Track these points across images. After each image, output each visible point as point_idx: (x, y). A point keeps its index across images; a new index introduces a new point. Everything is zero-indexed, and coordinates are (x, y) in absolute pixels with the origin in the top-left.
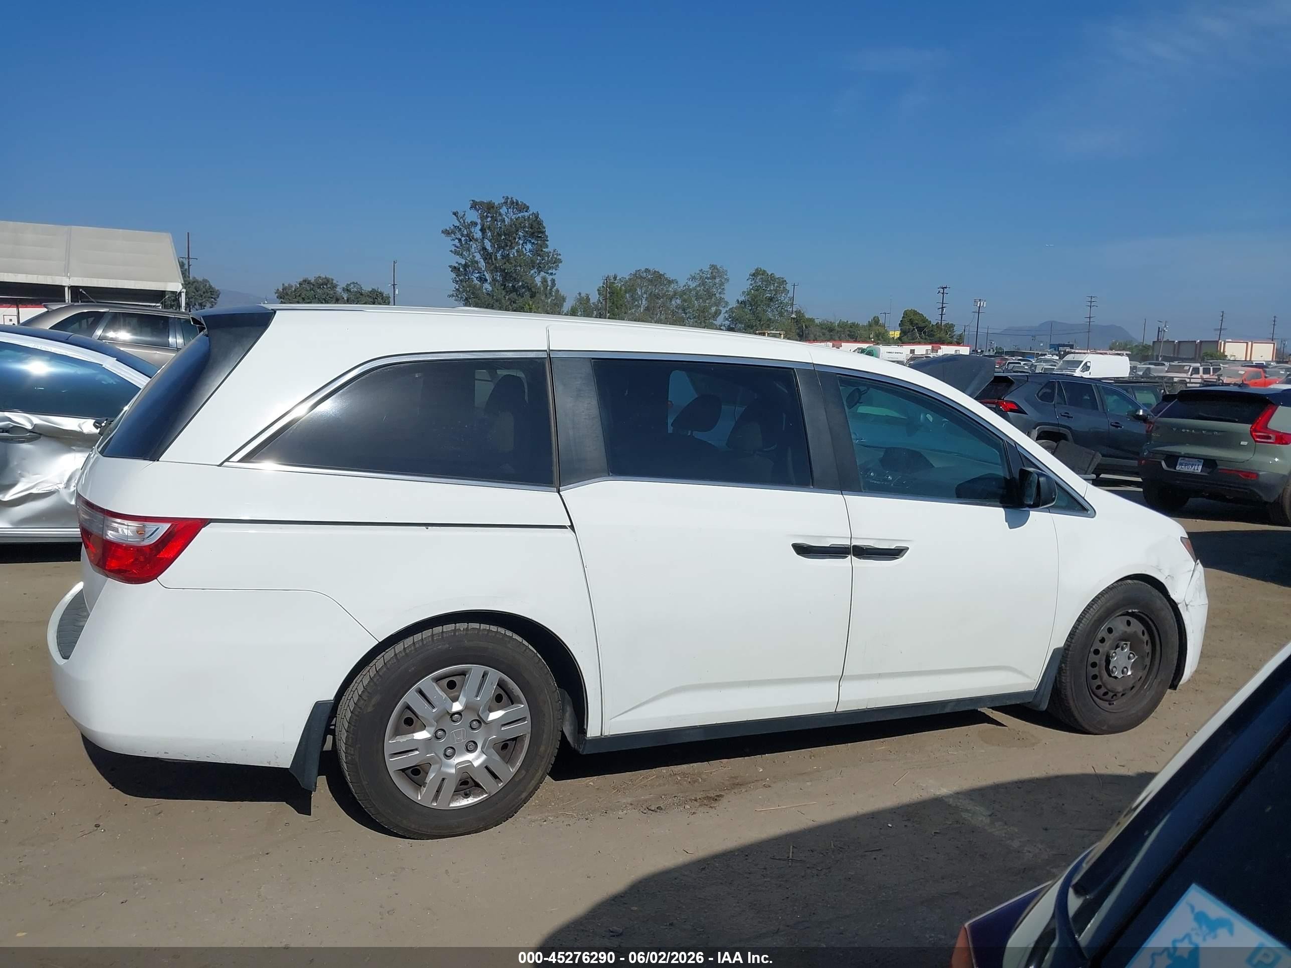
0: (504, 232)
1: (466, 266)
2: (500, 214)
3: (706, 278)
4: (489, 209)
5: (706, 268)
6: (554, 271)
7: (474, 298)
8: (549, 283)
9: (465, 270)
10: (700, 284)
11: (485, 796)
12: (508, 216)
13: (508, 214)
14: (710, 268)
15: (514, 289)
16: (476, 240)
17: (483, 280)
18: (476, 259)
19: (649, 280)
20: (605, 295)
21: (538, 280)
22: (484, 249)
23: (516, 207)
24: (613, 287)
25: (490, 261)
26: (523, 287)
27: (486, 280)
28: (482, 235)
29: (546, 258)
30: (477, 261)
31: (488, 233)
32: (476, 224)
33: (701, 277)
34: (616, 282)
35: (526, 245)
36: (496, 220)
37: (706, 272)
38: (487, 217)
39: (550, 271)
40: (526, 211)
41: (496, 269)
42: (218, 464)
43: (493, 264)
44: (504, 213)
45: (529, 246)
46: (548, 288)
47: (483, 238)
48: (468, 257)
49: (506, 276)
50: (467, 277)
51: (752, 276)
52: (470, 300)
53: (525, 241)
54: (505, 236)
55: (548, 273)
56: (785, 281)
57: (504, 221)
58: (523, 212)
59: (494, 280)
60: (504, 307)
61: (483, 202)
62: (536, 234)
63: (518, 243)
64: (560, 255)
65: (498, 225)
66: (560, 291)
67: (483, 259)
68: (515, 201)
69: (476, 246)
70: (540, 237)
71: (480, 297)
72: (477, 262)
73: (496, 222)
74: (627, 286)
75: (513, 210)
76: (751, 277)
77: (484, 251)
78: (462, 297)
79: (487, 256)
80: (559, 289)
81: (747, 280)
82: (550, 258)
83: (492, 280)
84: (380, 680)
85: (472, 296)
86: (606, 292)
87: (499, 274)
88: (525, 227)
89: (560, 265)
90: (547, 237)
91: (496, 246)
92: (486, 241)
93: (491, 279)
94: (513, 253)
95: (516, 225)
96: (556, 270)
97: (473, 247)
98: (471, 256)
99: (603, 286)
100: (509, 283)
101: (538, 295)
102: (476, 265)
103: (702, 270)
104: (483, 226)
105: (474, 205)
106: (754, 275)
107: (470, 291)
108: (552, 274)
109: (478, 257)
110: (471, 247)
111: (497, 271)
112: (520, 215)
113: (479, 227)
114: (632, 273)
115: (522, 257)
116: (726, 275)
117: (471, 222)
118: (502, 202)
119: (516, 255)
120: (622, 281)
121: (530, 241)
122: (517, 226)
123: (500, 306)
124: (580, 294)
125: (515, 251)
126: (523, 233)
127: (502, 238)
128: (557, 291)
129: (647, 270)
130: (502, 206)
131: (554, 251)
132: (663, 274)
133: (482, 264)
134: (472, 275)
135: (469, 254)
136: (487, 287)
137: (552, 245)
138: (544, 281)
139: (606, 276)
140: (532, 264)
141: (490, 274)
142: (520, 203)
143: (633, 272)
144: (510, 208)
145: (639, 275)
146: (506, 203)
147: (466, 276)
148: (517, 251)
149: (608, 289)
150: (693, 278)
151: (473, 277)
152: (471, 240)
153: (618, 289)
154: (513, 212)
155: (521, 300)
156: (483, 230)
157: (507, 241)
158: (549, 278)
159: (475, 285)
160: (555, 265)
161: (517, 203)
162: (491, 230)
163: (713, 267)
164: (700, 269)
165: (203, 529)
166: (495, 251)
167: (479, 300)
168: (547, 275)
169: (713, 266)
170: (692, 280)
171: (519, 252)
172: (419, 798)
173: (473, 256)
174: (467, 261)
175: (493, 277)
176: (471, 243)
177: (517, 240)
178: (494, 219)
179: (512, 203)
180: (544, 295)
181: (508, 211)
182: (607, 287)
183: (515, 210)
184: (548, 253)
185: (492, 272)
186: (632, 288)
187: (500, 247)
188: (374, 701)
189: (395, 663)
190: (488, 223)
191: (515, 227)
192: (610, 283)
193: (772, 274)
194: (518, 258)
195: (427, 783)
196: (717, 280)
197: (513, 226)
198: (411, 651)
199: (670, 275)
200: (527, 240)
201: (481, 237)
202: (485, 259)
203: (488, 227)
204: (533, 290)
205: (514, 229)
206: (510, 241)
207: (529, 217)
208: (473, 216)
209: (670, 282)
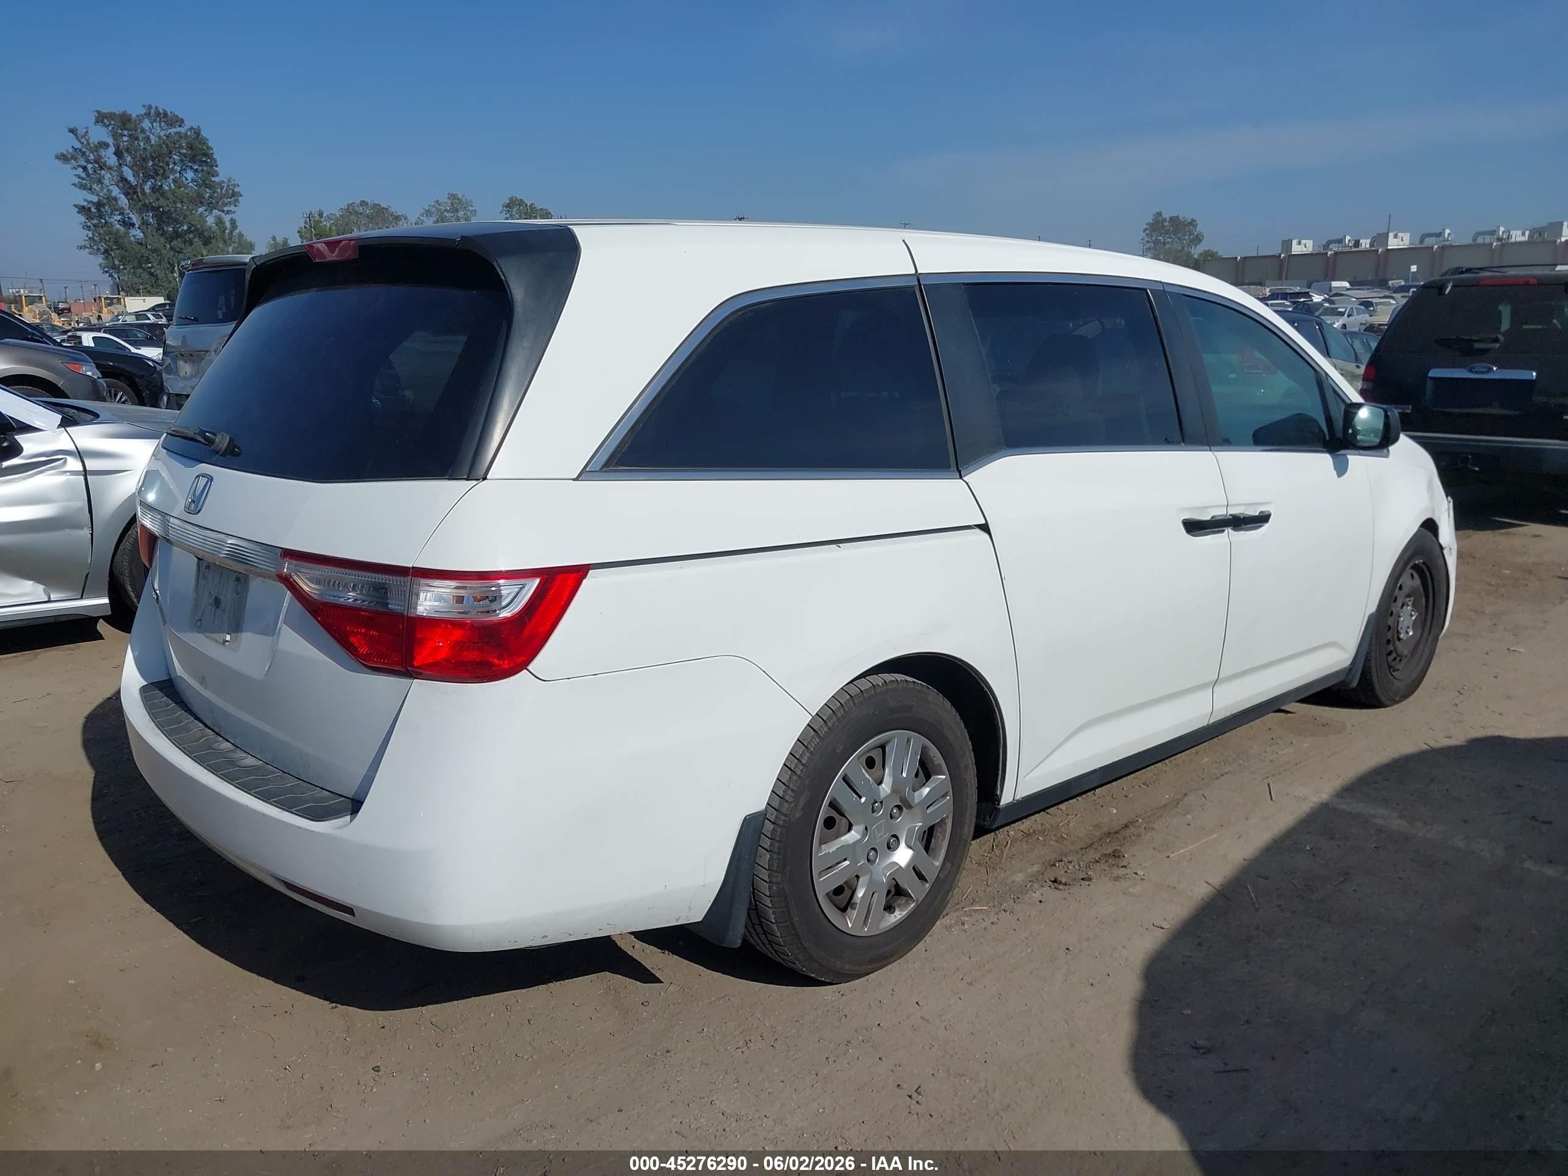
0: (151, 155)
1: (99, 205)
2: (143, 131)
3: (445, 211)
4: (124, 124)
5: (444, 199)
6: (232, 208)
7: (118, 249)
8: (228, 225)
9: (99, 210)
10: (438, 219)
11: (912, 906)
12: (156, 132)
13: (153, 130)
14: (449, 198)
15: (177, 235)
16: (110, 168)
17: (130, 225)
18: (113, 194)
19: (368, 216)
20: (309, 238)
21: (210, 220)
22: (124, 179)
23: (163, 119)
24: (319, 227)
25: (135, 197)
26: (189, 231)
27: (133, 225)
28: (118, 160)
29: (219, 190)
30: (115, 197)
31: (127, 157)
32: (107, 145)
33: (438, 210)
34: (322, 220)
35: (186, 173)
36: (136, 140)
37: (444, 203)
38: (122, 135)
39: (225, 209)
40: (180, 126)
41: (146, 208)
42: (575, 477)
43: (140, 201)
44: (148, 129)
45: (190, 175)
46: (227, 231)
47: (120, 165)
48: (101, 192)
49: (163, 217)
50: (103, 221)
51: (506, 207)
52: (112, 253)
53: (184, 167)
54: (153, 161)
55: (223, 211)
56: (550, 213)
57: (148, 139)
58: (175, 127)
59: (145, 223)
60: (166, 260)
61: (115, 114)
62: (199, 157)
63: (173, 171)
64: (238, 186)
65: (140, 146)
66: (244, 235)
67: (124, 194)
68: (161, 111)
69: (110, 176)
70: (205, 162)
71: (126, 247)
72: (115, 199)
73: (136, 142)
74: (339, 225)
75: (160, 124)
76: (504, 208)
77: (124, 182)
78: (98, 249)
79: (130, 191)
80: (243, 233)
81: (501, 212)
82: (223, 191)
83: (142, 223)
84: (805, 770)
85: (115, 247)
86: (311, 234)
87: (151, 215)
88: (182, 147)
89: (240, 198)
90: (216, 162)
91: (141, 175)
92: (125, 169)
93: (139, 222)
94: (168, 185)
95: (168, 144)
96: (236, 206)
97: (106, 178)
98: (105, 190)
99: (305, 227)
100: (169, 226)
101: (213, 241)
102: (115, 203)
103: (438, 201)
104: (119, 147)
105: (101, 118)
106: (508, 206)
107: (110, 239)
108: (228, 212)
109: (116, 191)
110: (104, 178)
111: (148, 211)
112: (173, 131)
113: (112, 149)
114: (343, 208)
115: (183, 189)
116: (471, 206)
117: (99, 143)
118: (142, 113)
119: (173, 187)
120: (331, 219)
121: (191, 168)
122: (169, 146)
123: (159, 258)
124: (274, 238)
125: (171, 181)
126: (179, 156)
127: (149, 165)
128: (241, 235)
129: (363, 203)
130: (143, 119)
131: (229, 181)
132: (386, 207)
133: (123, 201)
134: (110, 218)
135: (102, 189)
136: (137, 233)
137: (224, 172)
138: (220, 222)
139: (309, 212)
140: (199, 200)
141: (137, 215)
142: (169, 114)
143: (344, 206)
144: (155, 121)
145: (353, 209)
146: (148, 114)
147: (102, 218)
148: (174, 181)
149: (313, 230)
150: (428, 213)
151: (112, 220)
152: (102, 168)
153: (328, 229)
154: (160, 126)
155: (189, 249)
156: (118, 153)
157: (156, 167)
158: (227, 219)
159: (118, 231)
160: (232, 200)
161: (165, 114)
162: (130, 153)
163: (453, 197)
164: (436, 200)
165: (584, 581)
166: (141, 181)
167: (126, 251)
168: (223, 214)
169: (452, 195)
170: (427, 215)
171: (176, 182)
172: (850, 925)
173: (108, 190)
174: (101, 198)
175: (143, 218)
176: (103, 172)
177: (171, 166)
178: (134, 138)
179: (158, 114)
180: (222, 242)
181: (153, 126)
182: (311, 227)
183: (163, 124)
184: (220, 184)
185: (140, 211)
186: (346, 227)
187: (147, 177)
188: (802, 801)
189: (818, 743)
190: (125, 144)
191: (167, 147)
192: (314, 221)
193: (532, 205)
194: (177, 191)
195: (856, 904)
196: (461, 214)
197: (164, 146)
198: (834, 723)
199: (397, 209)
200: (187, 166)
201: (117, 164)
202: (126, 194)
203: (126, 148)
204: (206, 234)
205: (165, 150)
206: (161, 167)
207: (186, 134)
208: (100, 134)
209: (397, 218)
